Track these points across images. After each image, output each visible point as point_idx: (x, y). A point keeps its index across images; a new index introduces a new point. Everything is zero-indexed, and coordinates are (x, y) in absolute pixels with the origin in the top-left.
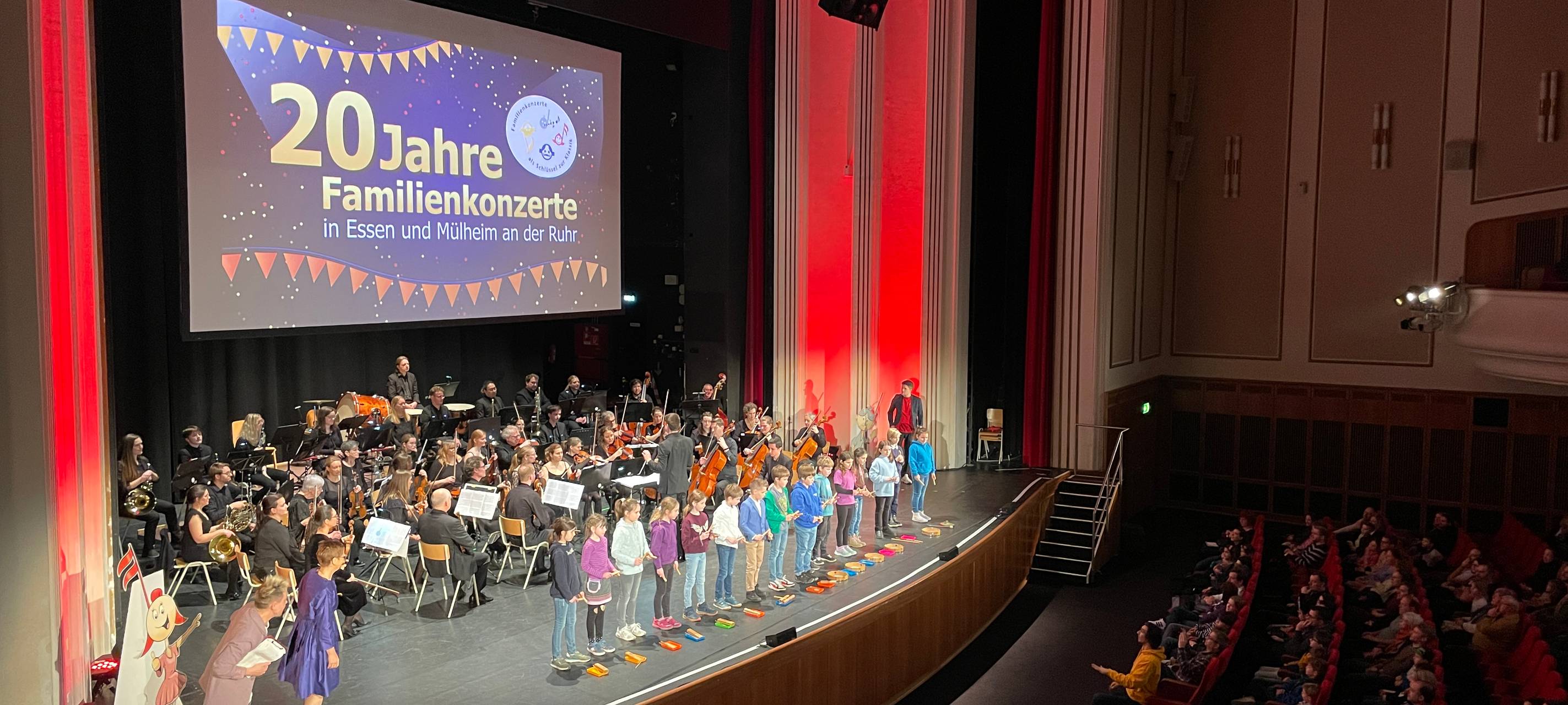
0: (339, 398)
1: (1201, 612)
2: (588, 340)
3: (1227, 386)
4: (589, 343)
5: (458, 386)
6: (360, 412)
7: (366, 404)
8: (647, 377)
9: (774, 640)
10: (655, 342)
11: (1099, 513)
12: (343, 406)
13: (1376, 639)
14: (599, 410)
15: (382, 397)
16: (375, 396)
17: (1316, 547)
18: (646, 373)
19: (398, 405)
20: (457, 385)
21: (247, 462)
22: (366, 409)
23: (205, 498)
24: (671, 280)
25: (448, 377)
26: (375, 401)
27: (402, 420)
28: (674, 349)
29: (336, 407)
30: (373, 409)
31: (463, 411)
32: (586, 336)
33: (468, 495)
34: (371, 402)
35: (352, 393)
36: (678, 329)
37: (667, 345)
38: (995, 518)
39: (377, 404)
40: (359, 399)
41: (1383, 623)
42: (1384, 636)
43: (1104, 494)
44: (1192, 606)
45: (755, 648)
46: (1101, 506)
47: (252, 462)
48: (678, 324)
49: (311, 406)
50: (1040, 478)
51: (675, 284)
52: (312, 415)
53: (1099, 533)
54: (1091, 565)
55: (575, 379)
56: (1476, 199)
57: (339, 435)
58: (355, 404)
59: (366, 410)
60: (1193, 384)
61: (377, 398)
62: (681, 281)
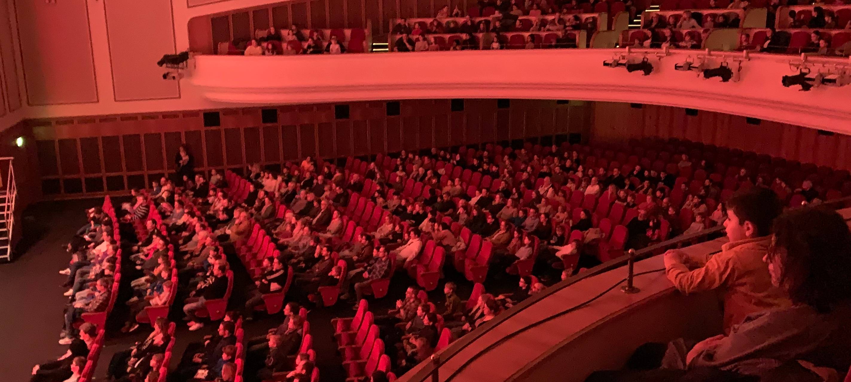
1: (91, 259)
3: (69, 121)
11: (7, 215)
13: (187, 249)
17: (142, 207)
41: (188, 239)
42: (190, 247)
44: (86, 258)
46: (8, 210)
53: (9, 227)
54: (9, 248)
56: (190, 5)
60: (46, 123)
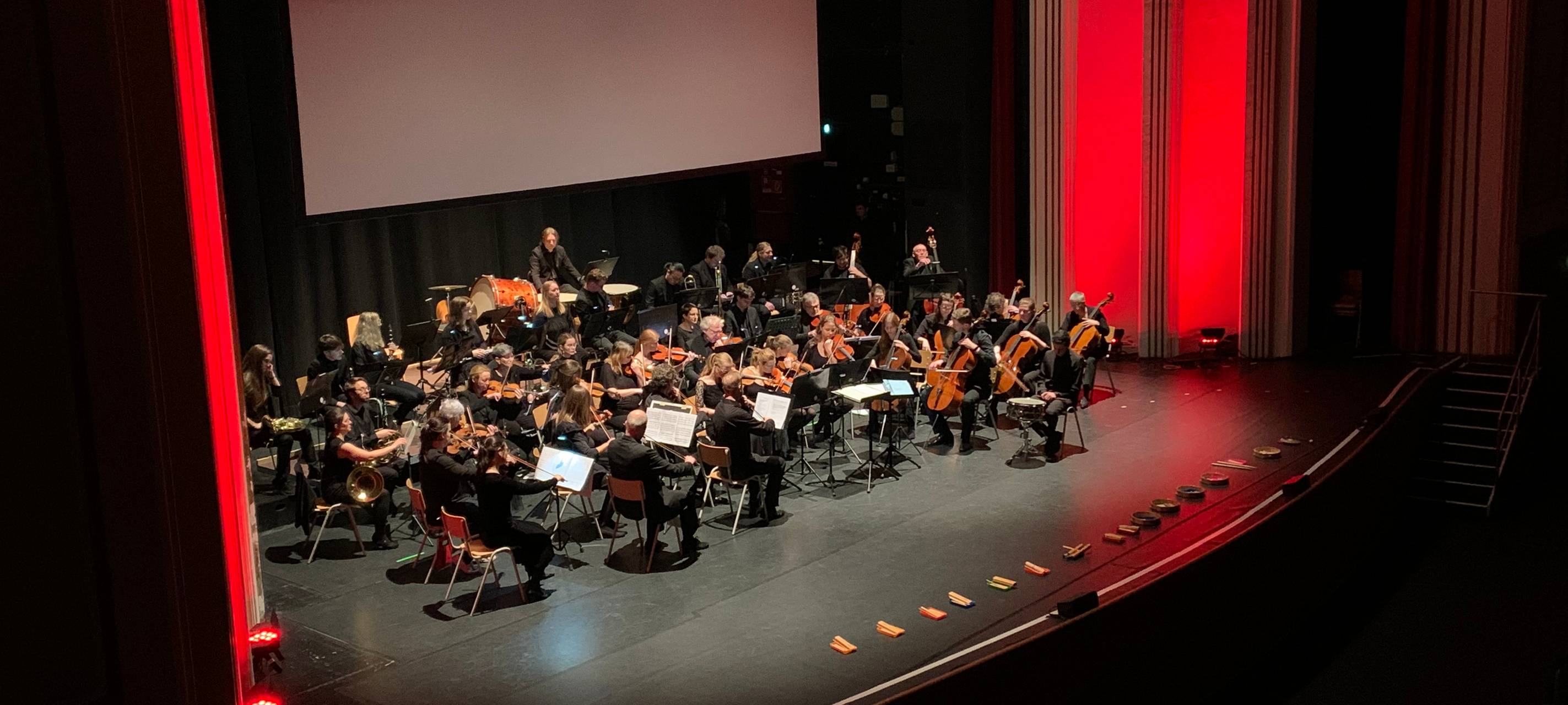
0: (472, 284)
2: (767, 186)
4: (770, 191)
5: (618, 262)
6: (502, 302)
7: (507, 291)
8: (856, 240)
9: (1067, 609)
10: (858, 186)
11: (1506, 417)
12: (478, 294)
14: (798, 289)
15: (525, 280)
16: (516, 279)
18: (855, 235)
19: (550, 292)
20: (616, 261)
21: (381, 376)
22: (508, 297)
23: (345, 424)
24: (879, 101)
25: (604, 251)
26: (518, 286)
27: (555, 310)
28: (885, 196)
29: (469, 294)
30: (516, 298)
31: (624, 295)
32: (766, 181)
33: (657, 416)
34: (513, 288)
35: (488, 276)
36: (890, 168)
37: (875, 192)
38: (1356, 432)
39: (520, 290)
40: (498, 285)
43: (1514, 390)
45: (1043, 618)
46: (1509, 406)
47: (388, 375)
48: (891, 163)
49: (441, 295)
50: (1417, 369)
51: (885, 106)
52: (443, 309)
53: (1505, 446)
54: (1493, 492)
55: (767, 248)
57: (479, 332)
58: (494, 291)
59: (508, 299)
61: (519, 282)
62: (893, 103)
